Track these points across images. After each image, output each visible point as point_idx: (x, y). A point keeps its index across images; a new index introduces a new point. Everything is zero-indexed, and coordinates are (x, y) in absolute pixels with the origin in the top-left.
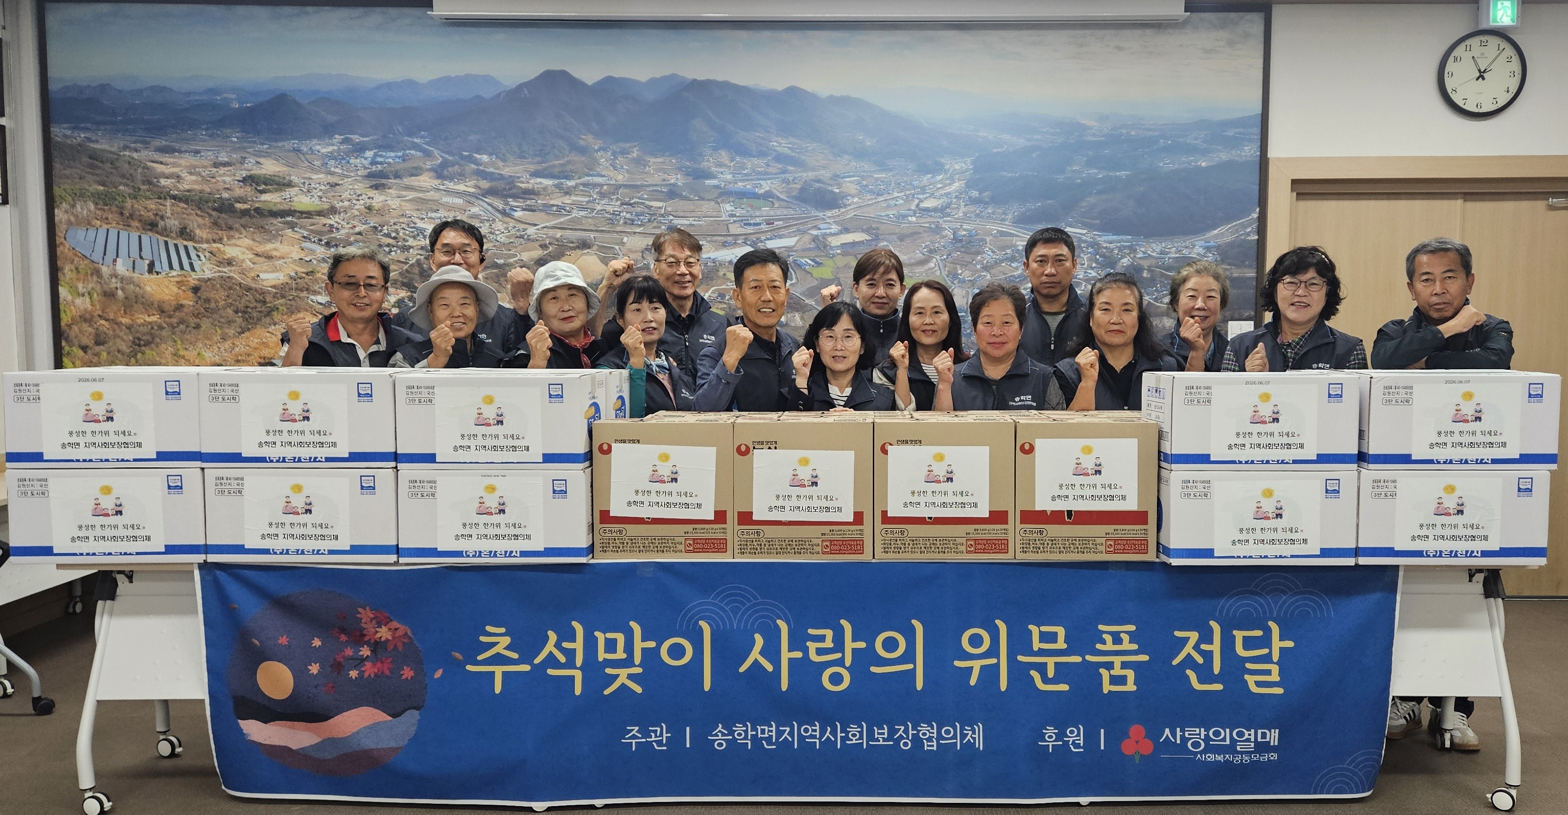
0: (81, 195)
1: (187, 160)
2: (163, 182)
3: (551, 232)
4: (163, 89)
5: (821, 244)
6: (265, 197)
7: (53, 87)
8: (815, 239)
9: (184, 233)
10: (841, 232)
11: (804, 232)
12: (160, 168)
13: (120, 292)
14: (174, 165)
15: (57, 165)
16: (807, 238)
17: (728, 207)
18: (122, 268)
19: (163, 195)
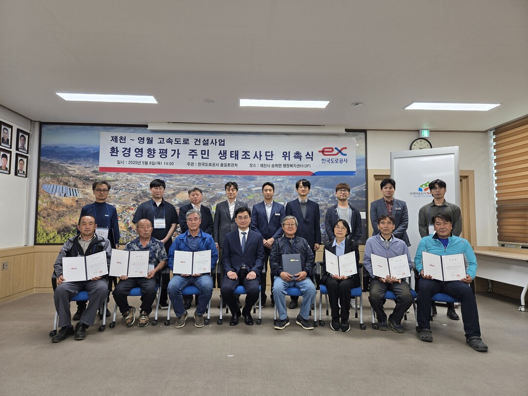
0: (47, 176)
1: (77, 166)
2: (70, 172)
3: (177, 186)
4: (73, 148)
5: (250, 190)
6: (98, 176)
7: (42, 146)
8: (248, 188)
9: (75, 186)
10: (255, 187)
11: (245, 187)
12: (70, 168)
13: (56, 202)
14: (74, 167)
15: (41, 167)
18: (57, 195)
19: (70, 176)
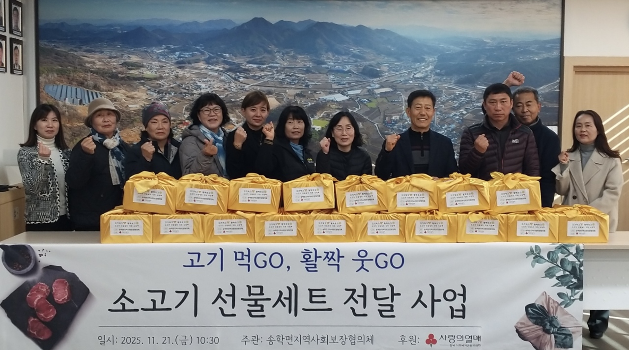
0: (52, 71)
1: (97, 56)
2: (87, 65)
3: (255, 87)
4: (89, 25)
5: (371, 93)
6: (132, 72)
7: (41, 24)
8: (369, 90)
9: (96, 87)
10: (380, 88)
11: (365, 87)
12: (86, 59)
13: (67, 113)
14: (92, 58)
15: (41, 58)
16: (365, 90)
17: (332, 77)
18: (68, 102)
19: (87, 71)
